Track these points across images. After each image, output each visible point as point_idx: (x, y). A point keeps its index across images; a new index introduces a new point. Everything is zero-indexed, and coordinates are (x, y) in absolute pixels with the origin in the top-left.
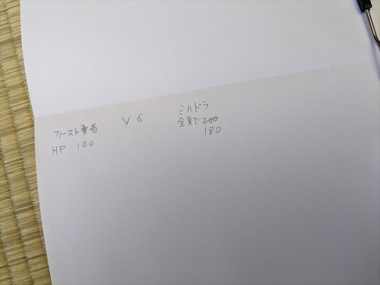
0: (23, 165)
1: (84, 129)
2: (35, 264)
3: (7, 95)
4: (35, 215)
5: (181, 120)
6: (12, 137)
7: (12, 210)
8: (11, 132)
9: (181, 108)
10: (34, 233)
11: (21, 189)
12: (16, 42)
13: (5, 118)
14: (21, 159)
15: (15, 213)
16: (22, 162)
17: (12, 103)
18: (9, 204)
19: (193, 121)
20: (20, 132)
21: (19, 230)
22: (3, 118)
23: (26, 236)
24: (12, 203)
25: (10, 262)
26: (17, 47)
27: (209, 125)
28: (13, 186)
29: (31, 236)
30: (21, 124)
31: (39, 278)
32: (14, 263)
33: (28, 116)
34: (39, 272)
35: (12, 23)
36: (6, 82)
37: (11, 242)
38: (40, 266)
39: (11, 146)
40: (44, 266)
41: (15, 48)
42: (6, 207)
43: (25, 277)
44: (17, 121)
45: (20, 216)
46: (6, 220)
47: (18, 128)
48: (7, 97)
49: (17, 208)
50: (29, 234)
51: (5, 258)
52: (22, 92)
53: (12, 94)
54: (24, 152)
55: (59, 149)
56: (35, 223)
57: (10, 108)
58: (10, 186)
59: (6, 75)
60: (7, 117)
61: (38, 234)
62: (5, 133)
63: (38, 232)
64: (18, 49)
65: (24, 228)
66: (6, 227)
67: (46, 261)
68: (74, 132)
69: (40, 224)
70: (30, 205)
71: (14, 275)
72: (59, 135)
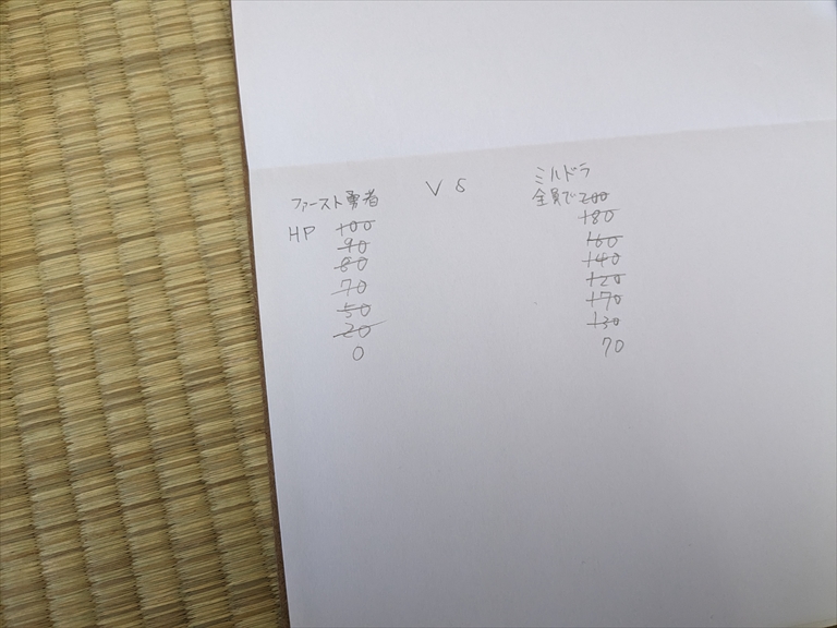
0: (207, 294)
2: (224, 497)
3: (179, 154)
4: (229, 395)
5: (540, 194)
6: (185, 237)
7: (178, 382)
8: (186, 226)
9: (540, 173)
10: (226, 432)
11: (201, 342)
12: (202, 53)
13: (174, 196)
14: (204, 281)
15: (184, 390)
16: (206, 288)
17: (189, 169)
18: (174, 371)
19: (562, 198)
20: (204, 227)
21: (191, 425)
22: (169, 198)
23: (207, 437)
24: (180, 370)
25: (168, 491)
26: (203, 63)
27: (591, 207)
28: (186, 335)
29: (218, 439)
30: (207, 212)
31: (232, 526)
32: (177, 494)
33: (221, 197)
34: (233, 513)
35: (193, 16)
36: (176, 127)
37: (173, 448)
38: (235, 501)
39: (182, 255)
40: (243, 501)
41: (198, 63)
42: (164, 377)
43: (199, 524)
44: (197, 205)
45: (196, 397)
46: (165, 403)
47: (202, 219)
48: (178, 157)
49: (191, 380)
50: (215, 434)
51: (157, 483)
52: (212, 149)
53: (191, 151)
54: (210, 268)
55: (301, 232)
56: (229, 411)
57: (184, 179)
58: (176, 334)
59: (177, 113)
60: (178, 196)
61: (234, 434)
62: (173, 227)
63: (234, 430)
64: (206, 65)
65: (204, 421)
66: (164, 416)
67: (247, 491)
68: (331, 203)
69: (238, 414)
70: (219, 375)
71: (176, 521)
72: (300, 207)
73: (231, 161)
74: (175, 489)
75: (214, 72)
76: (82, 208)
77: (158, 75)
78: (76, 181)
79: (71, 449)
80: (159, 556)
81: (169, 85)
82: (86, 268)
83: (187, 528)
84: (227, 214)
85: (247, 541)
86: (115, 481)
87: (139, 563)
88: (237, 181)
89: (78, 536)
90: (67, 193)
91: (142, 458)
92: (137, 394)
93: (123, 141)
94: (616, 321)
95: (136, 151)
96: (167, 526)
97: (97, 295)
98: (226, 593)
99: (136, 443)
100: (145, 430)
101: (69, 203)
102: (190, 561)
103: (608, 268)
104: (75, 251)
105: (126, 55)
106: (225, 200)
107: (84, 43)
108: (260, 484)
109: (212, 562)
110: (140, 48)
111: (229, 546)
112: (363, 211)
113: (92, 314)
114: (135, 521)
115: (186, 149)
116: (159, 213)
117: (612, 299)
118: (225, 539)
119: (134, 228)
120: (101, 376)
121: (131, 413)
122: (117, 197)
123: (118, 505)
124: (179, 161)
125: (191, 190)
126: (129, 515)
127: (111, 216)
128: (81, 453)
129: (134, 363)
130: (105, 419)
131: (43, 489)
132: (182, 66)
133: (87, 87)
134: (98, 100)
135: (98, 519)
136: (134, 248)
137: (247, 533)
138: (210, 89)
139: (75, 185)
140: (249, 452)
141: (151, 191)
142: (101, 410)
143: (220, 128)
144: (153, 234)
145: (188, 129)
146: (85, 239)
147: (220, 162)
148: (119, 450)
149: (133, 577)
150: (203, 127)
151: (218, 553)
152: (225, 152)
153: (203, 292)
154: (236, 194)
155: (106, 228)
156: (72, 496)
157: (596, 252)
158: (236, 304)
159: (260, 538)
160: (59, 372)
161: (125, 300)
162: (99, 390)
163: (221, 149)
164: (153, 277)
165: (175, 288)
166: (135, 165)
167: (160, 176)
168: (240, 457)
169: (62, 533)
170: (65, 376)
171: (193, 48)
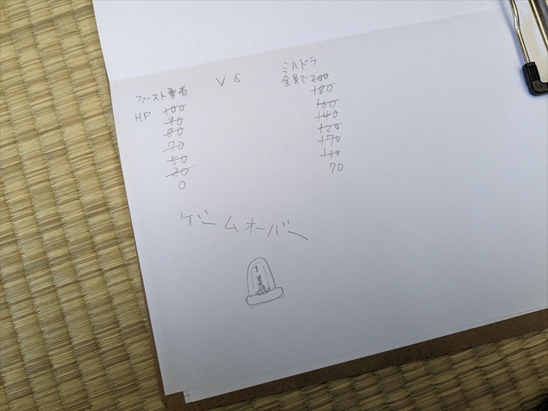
0: (94, 160)
1: (172, 92)
2: (114, 276)
3: (70, 78)
4: (111, 218)
5: (286, 79)
6: (78, 127)
7: (82, 213)
8: (77, 121)
9: (285, 66)
10: (111, 239)
11: (93, 188)
12: (77, 15)
13: (69, 104)
14: (91, 153)
15: (86, 217)
16: (93, 157)
17: (76, 86)
18: (79, 207)
19: (300, 80)
20: (88, 121)
22: (66, 105)
23: (100, 244)
24: (82, 206)
25: (82, 276)
26: (79, 21)
27: (318, 84)
28: (83, 185)
29: (107, 244)
30: (89, 111)
31: (120, 293)
32: (87, 277)
33: (97, 102)
34: (120, 285)
36: (67, 62)
37: (82, 252)
38: (120, 279)
39: (77, 138)
40: (125, 278)
41: (77, 22)
42: (73, 211)
43: (101, 293)
44: (83, 108)
45: (92, 221)
46: (75, 226)
47: (86, 116)
48: (69, 80)
49: (89, 211)
50: (105, 241)
51: (75, 273)
52: (89, 73)
53: (77, 76)
54: (94, 144)
55: (143, 116)
56: (112, 227)
57: (74, 93)
58: (78, 185)
59: (66, 53)
60: (71, 103)
61: (116, 241)
62: (70, 122)
63: (116, 238)
64: (81, 22)
65: (98, 234)
66: (75, 233)
67: (127, 272)
68: (159, 97)
69: (118, 228)
70: (105, 207)
71: (87, 292)
72: (141, 101)
73: (100, 79)
74: (85, 274)
75: (85, 26)
76: (16, 116)
77: (53, 32)
78: (12, 100)
79: (24, 256)
80: (80, 313)
81: (60, 37)
82: (22, 151)
83: (94, 296)
84: (101, 111)
85: (129, 301)
86: (50, 273)
87: (68, 318)
88: (104, 91)
89: (33, 305)
90: (7, 109)
91: (65, 258)
92: (58, 222)
93: (37, 74)
94: (338, 153)
95: (44, 79)
96: (83, 296)
97: (31, 166)
98: (120, 331)
99: (60, 250)
100: (65, 242)
101: (9, 114)
102: (96, 315)
103: (331, 121)
104: (15, 142)
105: (34, 22)
106: (99, 103)
107: (9, 17)
108: (133, 268)
109: (110, 314)
110: (41, 17)
111: (119, 304)
112: (179, 99)
113: (28, 178)
114: (65, 294)
115: (74, 74)
116: (61, 114)
117: (335, 139)
118: (116, 301)
119: (48, 125)
120: (38, 213)
121: (56, 233)
122: (36, 107)
123: (53, 286)
124: (70, 82)
125: (78, 99)
126: (60, 291)
127: (34, 119)
128: (30, 258)
129: (55, 204)
130: (41, 238)
131: (10, 280)
132: (67, 24)
133: (12, 44)
134: (20, 51)
135: (42, 295)
136: (49, 137)
137: (129, 296)
138: (85, 36)
139: (11, 103)
140: (126, 250)
141: (56, 102)
142: (39, 233)
143: (92, 60)
144: (59, 127)
145: (73, 62)
146: (20, 135)
147: (94, 80)
148: (51, 255)
149: (66, 326)
150: (82, 60)
151: (113, 309)
152: (96, 74)
153: (91, 159)
154: (105, 99)
155: (32, 127)
156: (27, 283)
157: (323, 111)
158: (111, 164)
159: (136, 299)
160: (13, 213)
161: (46, 168)
162: (36, 222)
163: (94, 72)
164: (61, 153)
165: (75, 158)
166: (44, 87)
167: (60, 93)
168: (121, 253)
169: (23, 305)
170: (17, 215)
171: (72, 13)
